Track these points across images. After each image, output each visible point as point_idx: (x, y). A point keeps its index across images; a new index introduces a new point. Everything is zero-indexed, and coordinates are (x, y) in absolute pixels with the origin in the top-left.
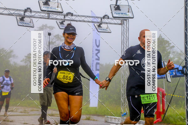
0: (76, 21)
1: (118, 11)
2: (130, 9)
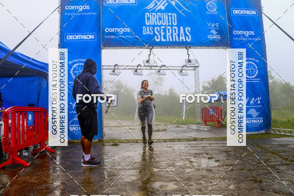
1: (190, 63)
2: (197, 61)
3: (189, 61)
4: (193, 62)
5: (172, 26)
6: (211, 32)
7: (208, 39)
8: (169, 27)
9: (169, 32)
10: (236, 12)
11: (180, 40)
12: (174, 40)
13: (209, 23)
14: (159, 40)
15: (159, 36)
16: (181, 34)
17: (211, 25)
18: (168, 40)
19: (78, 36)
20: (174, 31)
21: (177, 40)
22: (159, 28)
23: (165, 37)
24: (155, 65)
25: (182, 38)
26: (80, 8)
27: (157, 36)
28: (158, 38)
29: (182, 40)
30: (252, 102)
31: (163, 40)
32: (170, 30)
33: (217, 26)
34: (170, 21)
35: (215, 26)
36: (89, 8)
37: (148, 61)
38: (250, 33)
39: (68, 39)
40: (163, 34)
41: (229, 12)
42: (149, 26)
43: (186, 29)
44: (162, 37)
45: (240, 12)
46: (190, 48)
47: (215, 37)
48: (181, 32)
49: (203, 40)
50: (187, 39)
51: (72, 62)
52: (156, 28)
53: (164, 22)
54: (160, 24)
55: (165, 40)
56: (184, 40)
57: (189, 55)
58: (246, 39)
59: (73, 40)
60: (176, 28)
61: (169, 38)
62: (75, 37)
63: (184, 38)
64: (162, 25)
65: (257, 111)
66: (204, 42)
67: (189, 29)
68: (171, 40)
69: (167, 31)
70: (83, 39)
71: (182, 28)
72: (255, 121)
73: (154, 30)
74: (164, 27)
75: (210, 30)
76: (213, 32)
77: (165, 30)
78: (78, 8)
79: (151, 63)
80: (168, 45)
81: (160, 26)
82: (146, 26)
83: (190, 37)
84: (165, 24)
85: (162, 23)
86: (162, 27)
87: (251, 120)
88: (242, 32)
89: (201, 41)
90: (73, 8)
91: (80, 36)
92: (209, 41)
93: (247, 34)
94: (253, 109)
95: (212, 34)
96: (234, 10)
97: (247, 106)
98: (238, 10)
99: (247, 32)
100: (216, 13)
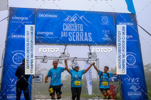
0: (78, 60)
1: (91, 55)
2: (95, 54)
3: (91, 54)
4: (93, 54)
5: (80, 32)
7: (103, 40)
8: (78, 33)
9: (78, 35)
11: (85, 41)
12: (81, 40)
13: (103, 30)
14: (71, 40)
15: (71, 38)
16: (85, 37)
17: (104, 32)
18: (77, 40)
19: (19, 36)
20: (81, 35)
21: (83, 40)
22: (71, 33)
23: (75, 38)
24: (68, 55)
25: (86, 39)
26: (22, 18)
27: (70, 38)
28: (70, 39)
29: (86, 40)
31: (74, 40)
32: (79, 34)
33: (109, 32)
34: (79, 29)
35: (107, 32)
36: (28, 19)
37: (64, 53)
38: (130, 36)
39: (12, 37)
40: (74, 36)
41: (116, 24)
42: (65, 31)
43: (89, 34)
44: (73, 39)
45: (123, 24)
46: (91, 46)
47: (107, 39)
48: (85, 36)
49: (99, 41)
50: (89, 40)
51: (14, 52)
52: (69, 33)
53: (75, 29)
54: (72, 30)
55: (75, 40)
56: (87, 41)
57: (90, 50)
59: (16, 38)
60: (82, 33)
61: (78, 39)
62: (17, 36)
63: (87, 39)
64: (73, 31)
65: (137, 88)
66: (100, 42)
67: (91, 34)
68: (79, 40)
69: (77, 35)
70: (22, 38)
71: (86, 33)
73: (68, 34)
74: (74, 32)
75: (104, 34)
76: (106, 35)
77: (75, 34)
78: (21, 18)
79: (66, 54)
80: (77, 43)
81: (72, 32)
82: (63, 31)
83: (91, 38)
84: (75, 30)
85: (74, 29)
86: (73, 32)
87: (133, 93)
90: (17, 18)
91: (20, 36)
92: (103, 41)
93: (128, 37)
94: (134, 86)
95: (105, 37)
96: (119, 23)
97: (130, 84)
98: (122, 22)
99: (128, 36)
100: (108, 24)
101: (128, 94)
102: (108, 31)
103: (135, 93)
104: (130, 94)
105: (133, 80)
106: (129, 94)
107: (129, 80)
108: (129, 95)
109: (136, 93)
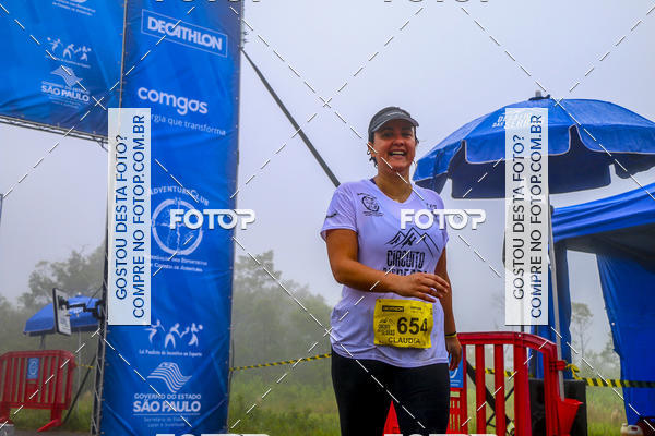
6: (56, 72)
7: (42, 94)
10: (159, 26)
13: (54, 39)
17: (60, 49)
30: (170, 337)
33: (84, 57)
35: (77, 57)
38: (194, 106)
41: (135, 20)
45: (171, 30)
47: (68, 94)
49: (19, 95)
58: (180, 123)
65: (185, 373)
72: (173, 407)
75: (56, 65)
87: (161, 401)
88: (168, 97)
89: (13, 98)
92: (44, 105)
93: (185, 107)
94: (172, 365)
95: (60, 80)
96: (150, 19)
97: (153, 352)
98: (167, 21)
99: (185, 100)
100: (89, 12)
101: (135, 404)
102: (81, 53)
103: (170, 401)
104: (143, 406)
105: (174, 333)
106: (141, 406)
107: (154, 331)
108: (138, 408)
109: (176, 401)
